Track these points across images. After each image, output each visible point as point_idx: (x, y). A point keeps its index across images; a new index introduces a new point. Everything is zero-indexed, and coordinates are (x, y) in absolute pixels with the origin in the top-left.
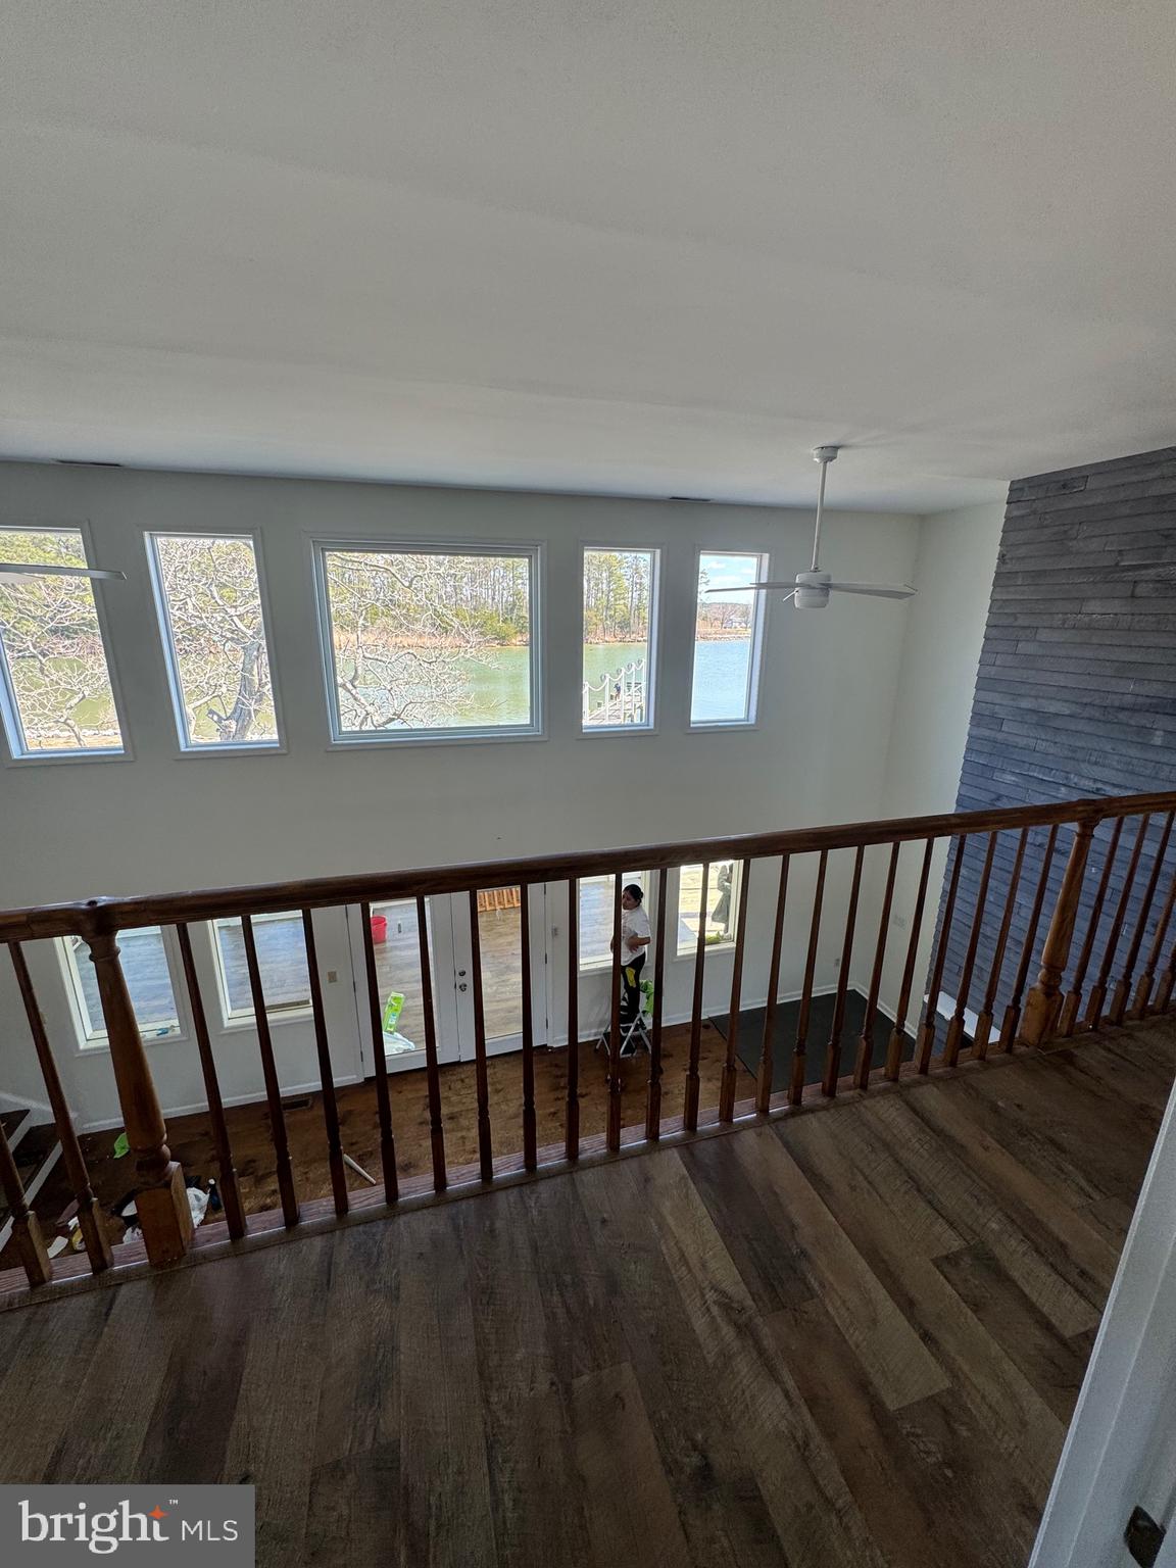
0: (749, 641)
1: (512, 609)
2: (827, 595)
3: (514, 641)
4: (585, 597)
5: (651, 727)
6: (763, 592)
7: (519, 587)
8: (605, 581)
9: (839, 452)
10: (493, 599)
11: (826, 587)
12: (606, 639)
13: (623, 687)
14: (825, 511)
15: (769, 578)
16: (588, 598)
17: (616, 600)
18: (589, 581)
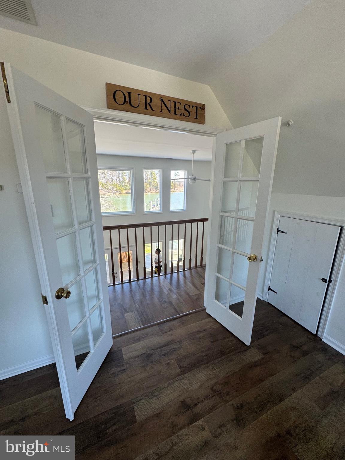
0: (183, 192)
1: (122, 183)
2: (195, 181)
3: (123, 192)
4: (144, 180)
5: (161, 211)
6: (186, 180)
7: (125, 176)
8: (150, 175)
9: (196, 152)
10: (117, 180)
11: (195, 179)
12: (151, 191)
13: (156, 205)
14: (194, 161)
15: (187, 177)
16: (145, 179)
17: (153, 180)
18: (145, 175)
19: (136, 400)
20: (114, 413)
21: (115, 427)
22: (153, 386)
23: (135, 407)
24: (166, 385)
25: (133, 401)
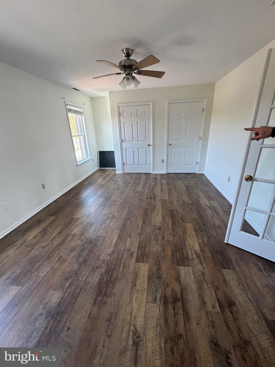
19: (236, 272)
20: (228, 259)
21: (220, 258)
22: (248, 287)
23: (231, 270)
24: (250, 297)
25: (235, 271)
